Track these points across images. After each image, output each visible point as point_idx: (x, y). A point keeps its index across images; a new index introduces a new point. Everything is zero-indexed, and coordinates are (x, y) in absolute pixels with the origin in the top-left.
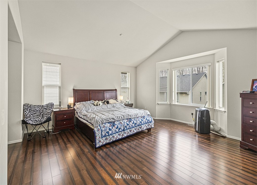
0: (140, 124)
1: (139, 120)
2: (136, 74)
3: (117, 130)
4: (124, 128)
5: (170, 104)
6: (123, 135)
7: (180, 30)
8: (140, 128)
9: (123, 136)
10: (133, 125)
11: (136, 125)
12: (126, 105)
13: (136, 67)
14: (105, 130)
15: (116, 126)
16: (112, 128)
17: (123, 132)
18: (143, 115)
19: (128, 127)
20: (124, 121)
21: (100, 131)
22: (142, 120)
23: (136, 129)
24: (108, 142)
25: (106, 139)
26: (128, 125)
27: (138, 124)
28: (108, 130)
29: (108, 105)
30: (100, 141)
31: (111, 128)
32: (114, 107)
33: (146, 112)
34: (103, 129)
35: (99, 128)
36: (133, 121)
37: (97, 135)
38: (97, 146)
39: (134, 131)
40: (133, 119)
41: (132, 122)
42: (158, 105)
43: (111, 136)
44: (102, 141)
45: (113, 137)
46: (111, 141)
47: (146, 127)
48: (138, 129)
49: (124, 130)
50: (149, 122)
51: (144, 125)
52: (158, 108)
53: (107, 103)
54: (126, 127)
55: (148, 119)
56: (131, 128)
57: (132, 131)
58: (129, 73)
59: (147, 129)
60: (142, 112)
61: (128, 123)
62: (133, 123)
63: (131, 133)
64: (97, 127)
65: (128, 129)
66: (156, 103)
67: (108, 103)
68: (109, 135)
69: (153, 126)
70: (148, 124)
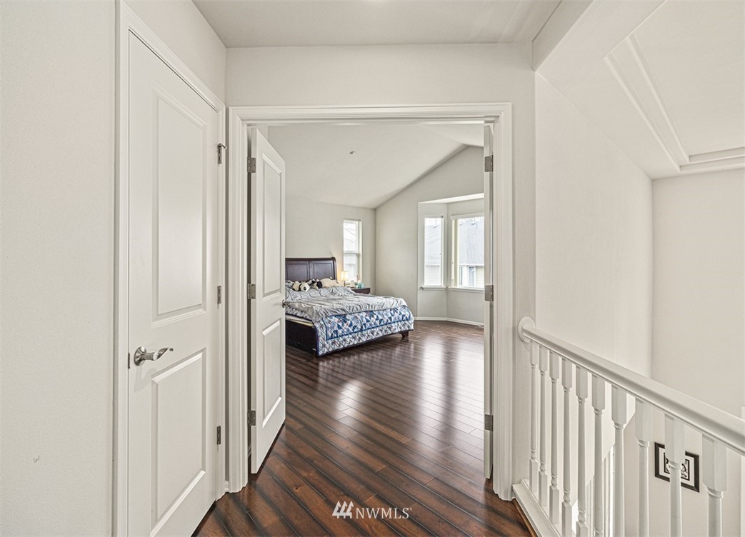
0: (389, 321)
1: (386, 315)
2: (375, 223)
3: (351, 329)
4: (362, 327)
5: (447, 287)
6: (360, 338)
7: (464, 145)
8: (390, 328)
9: (361, 341)
10: (378, 322)
11: (382, 323)
12: (356, 291)
13: (375, 210)
14: (332, 328)
15: (349, 322)
16: (343, 325)
17: (360, 333)
18: (394, 306)
19: (368, 325)
20: (360, 314)
21: (325, 328)
22: (392, 315)
23: (381, 331)
24: (336, 348)
25: (334, 343)
26: (368, 321)
27: (385, 320)
28: (336, 328)
29: (321, 289)
30: (324, 346)
31: (340, 324)
32: (332, 293)
33: (399, 301)
34: (329, 326)
35: (322, 323)
36: (377, 316)
37: (319, 334)
38: (321, 353)
39: (378, 334)
40: (376, 313)
41: (375, 317)
42: (421, 290)
43: (341, 339)
44: (327, 345)
45: (345, 340)
46: (342, 347)
47: (400, 328)
48: (386, 331)
49: (361, 330)
50: (404, 318)
51: (396, 324)
52: (421, 295)
53: (317, 285)
54: (365, 324)
55: (403, 313)
56: (373, 328)
57: (375, 333)
58: (361, 223)
59: (400, 332)
60: (392, 301)
61: (368, 318)
62: (376, 320)
63: (374, 337)
64: (319, 322)
65: (368, 329)
66: (419, 287)
67: (320, 285)
68: (337, 337)
69: (412, 327)
70: (403, 322)
